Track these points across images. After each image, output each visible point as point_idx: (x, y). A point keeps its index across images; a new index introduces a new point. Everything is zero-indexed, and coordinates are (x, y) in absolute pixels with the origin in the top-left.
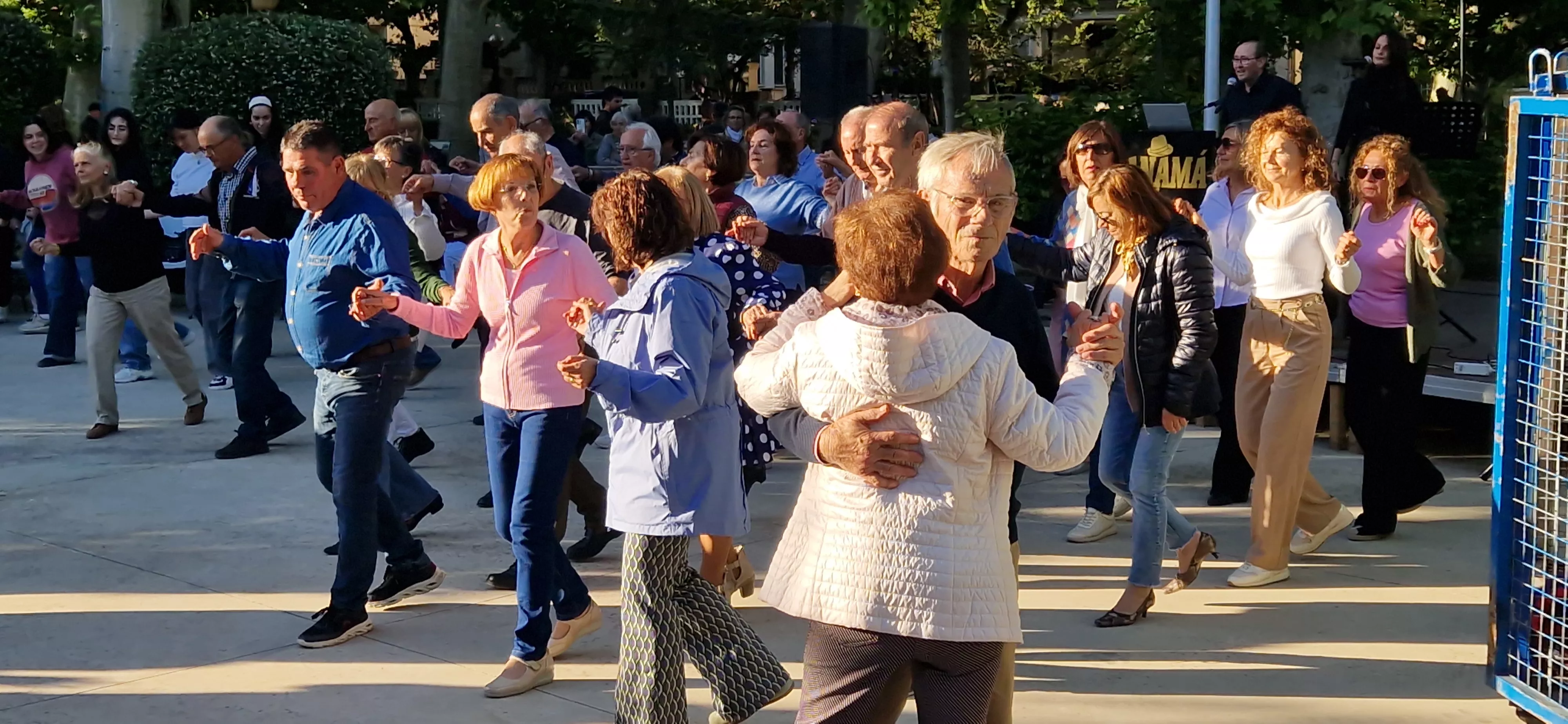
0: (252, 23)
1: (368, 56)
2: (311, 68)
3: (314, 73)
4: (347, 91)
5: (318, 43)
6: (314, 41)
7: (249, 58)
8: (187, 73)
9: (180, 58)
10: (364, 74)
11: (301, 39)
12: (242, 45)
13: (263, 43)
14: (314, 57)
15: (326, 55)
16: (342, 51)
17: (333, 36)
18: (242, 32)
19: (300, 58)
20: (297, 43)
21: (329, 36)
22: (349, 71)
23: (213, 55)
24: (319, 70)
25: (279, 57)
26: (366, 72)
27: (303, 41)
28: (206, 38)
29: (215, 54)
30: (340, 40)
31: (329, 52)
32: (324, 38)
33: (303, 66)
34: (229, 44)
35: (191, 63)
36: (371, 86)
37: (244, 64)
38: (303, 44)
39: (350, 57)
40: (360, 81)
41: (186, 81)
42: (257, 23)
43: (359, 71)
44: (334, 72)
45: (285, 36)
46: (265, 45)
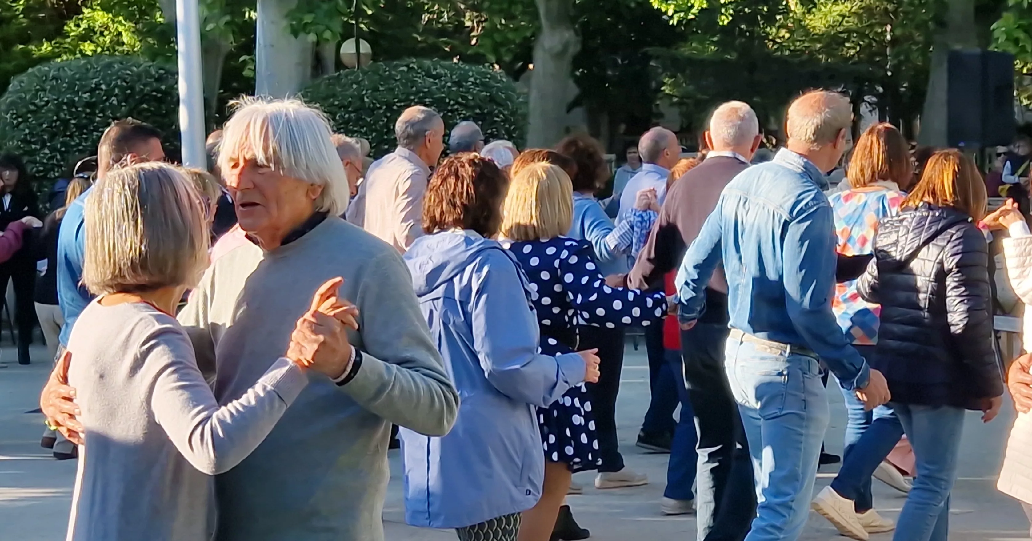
0: (401, 68)
1: (509, 98)
2: (457, 110)
3: (459, 114)
4: (489, 131)
5: (462, 86)
6: (458, 84)
7: (399, 101)
8: (342, 117)
9: (336, 103)
10: (504, 115)
11: (447, 83)
12: (392, 89)
13: (412, 87)
14: (460, 100)
15: (470, 98)
16: (484, 93)
17: (476, 79)
18: (391, 77)
19: (447, 101)
20: (444, 87)
21: (472, 79)
22: (490, 113)
23: (366, 100)
24: (464, 112)
25: (427, 100)
26: (506, 113)
27: (449, 84)
28: (358, 83)
29: (367, 98)
30: (483, 84)
31: (472, 94)
32: (468, 82)
33: (449, 108)
34: (381, 88)
35: (345, 107)
36: (510, 126)
37: (395, 107)
38: (449, 87)
39: (492, 99)
40: (502, 121)
41: (341, 124)
42: (405, 69)
43: (500, 112)
44: (477, 114)
45: (432, 80)
46: (414, 89)
